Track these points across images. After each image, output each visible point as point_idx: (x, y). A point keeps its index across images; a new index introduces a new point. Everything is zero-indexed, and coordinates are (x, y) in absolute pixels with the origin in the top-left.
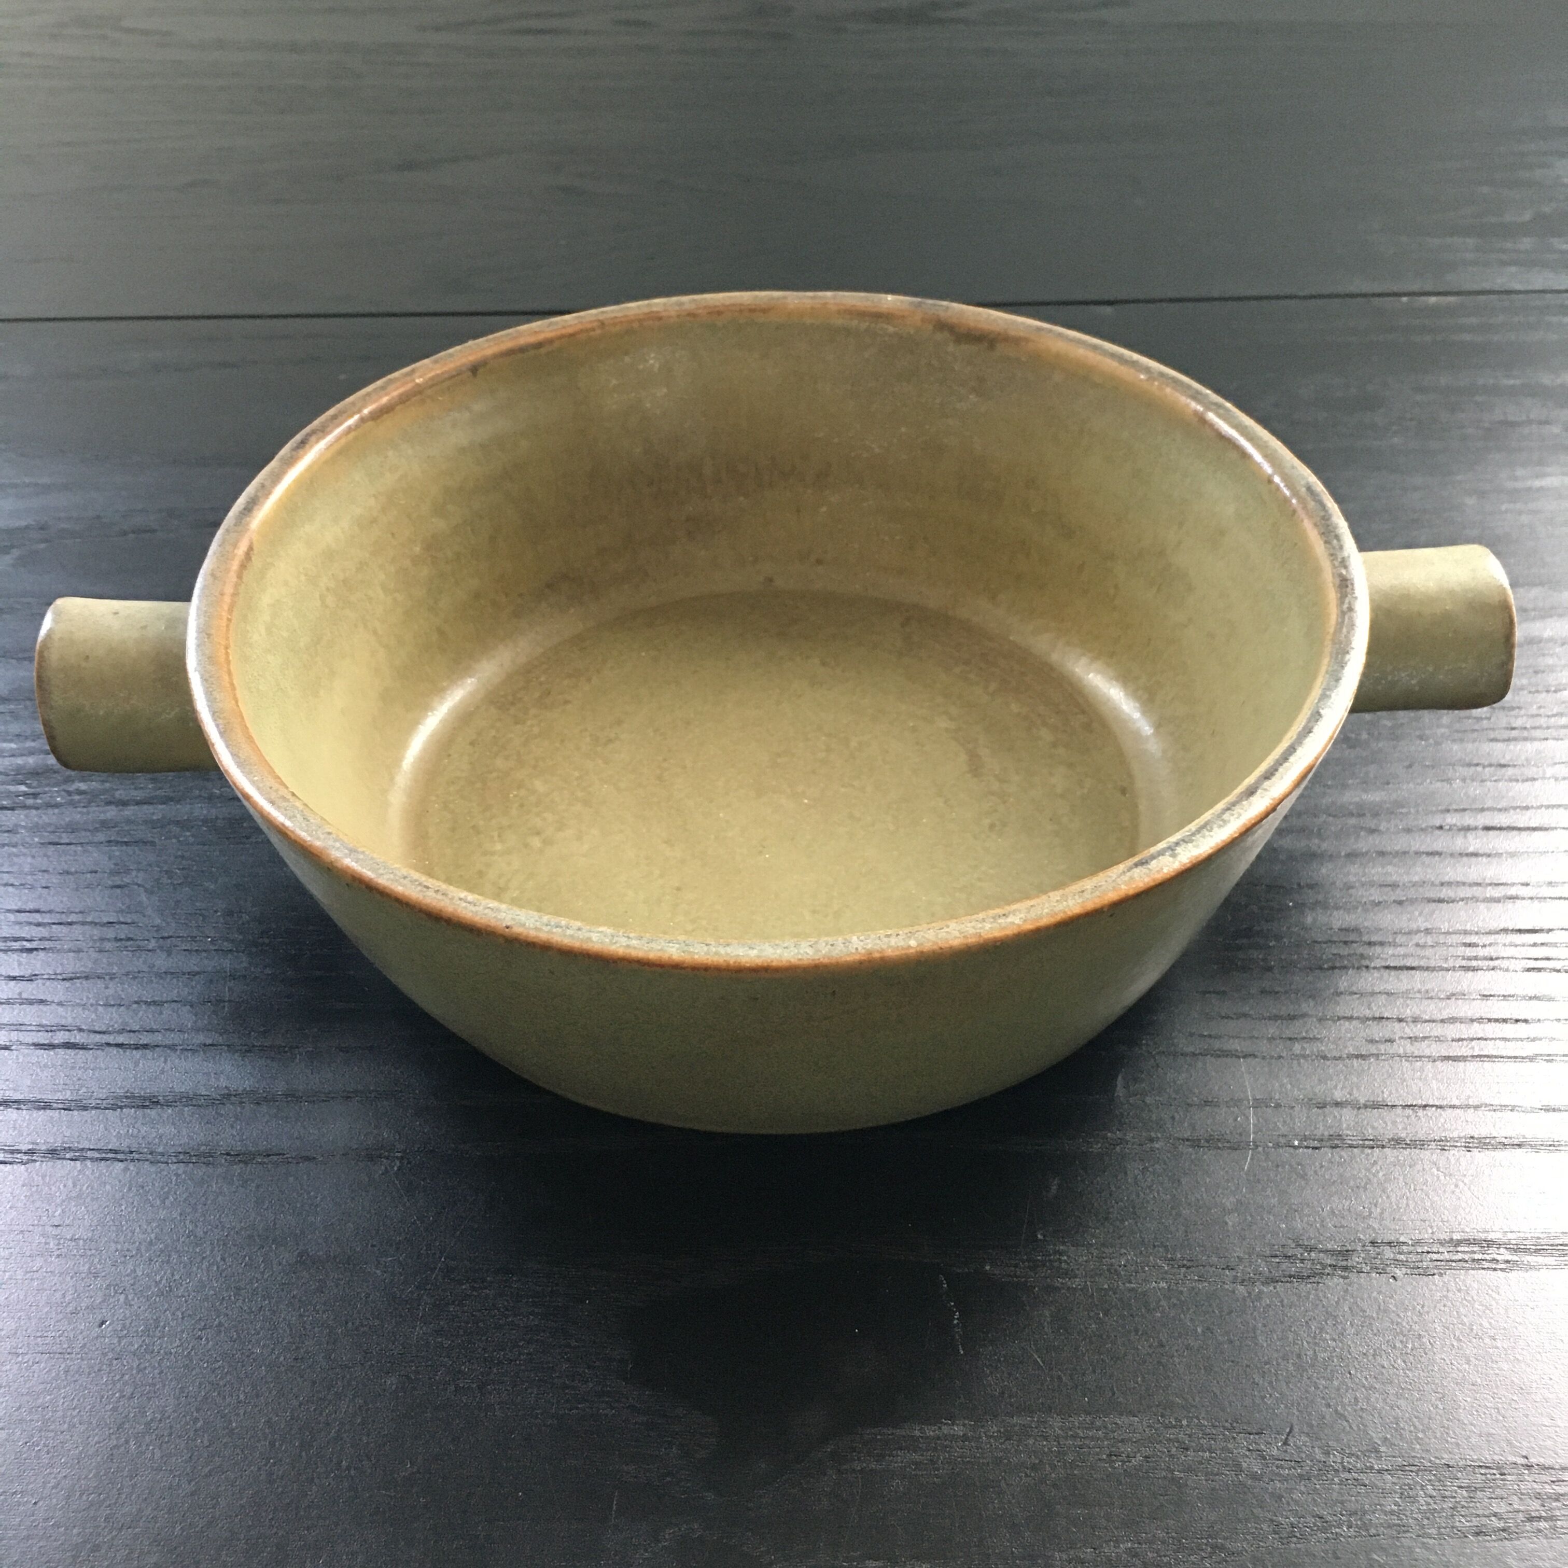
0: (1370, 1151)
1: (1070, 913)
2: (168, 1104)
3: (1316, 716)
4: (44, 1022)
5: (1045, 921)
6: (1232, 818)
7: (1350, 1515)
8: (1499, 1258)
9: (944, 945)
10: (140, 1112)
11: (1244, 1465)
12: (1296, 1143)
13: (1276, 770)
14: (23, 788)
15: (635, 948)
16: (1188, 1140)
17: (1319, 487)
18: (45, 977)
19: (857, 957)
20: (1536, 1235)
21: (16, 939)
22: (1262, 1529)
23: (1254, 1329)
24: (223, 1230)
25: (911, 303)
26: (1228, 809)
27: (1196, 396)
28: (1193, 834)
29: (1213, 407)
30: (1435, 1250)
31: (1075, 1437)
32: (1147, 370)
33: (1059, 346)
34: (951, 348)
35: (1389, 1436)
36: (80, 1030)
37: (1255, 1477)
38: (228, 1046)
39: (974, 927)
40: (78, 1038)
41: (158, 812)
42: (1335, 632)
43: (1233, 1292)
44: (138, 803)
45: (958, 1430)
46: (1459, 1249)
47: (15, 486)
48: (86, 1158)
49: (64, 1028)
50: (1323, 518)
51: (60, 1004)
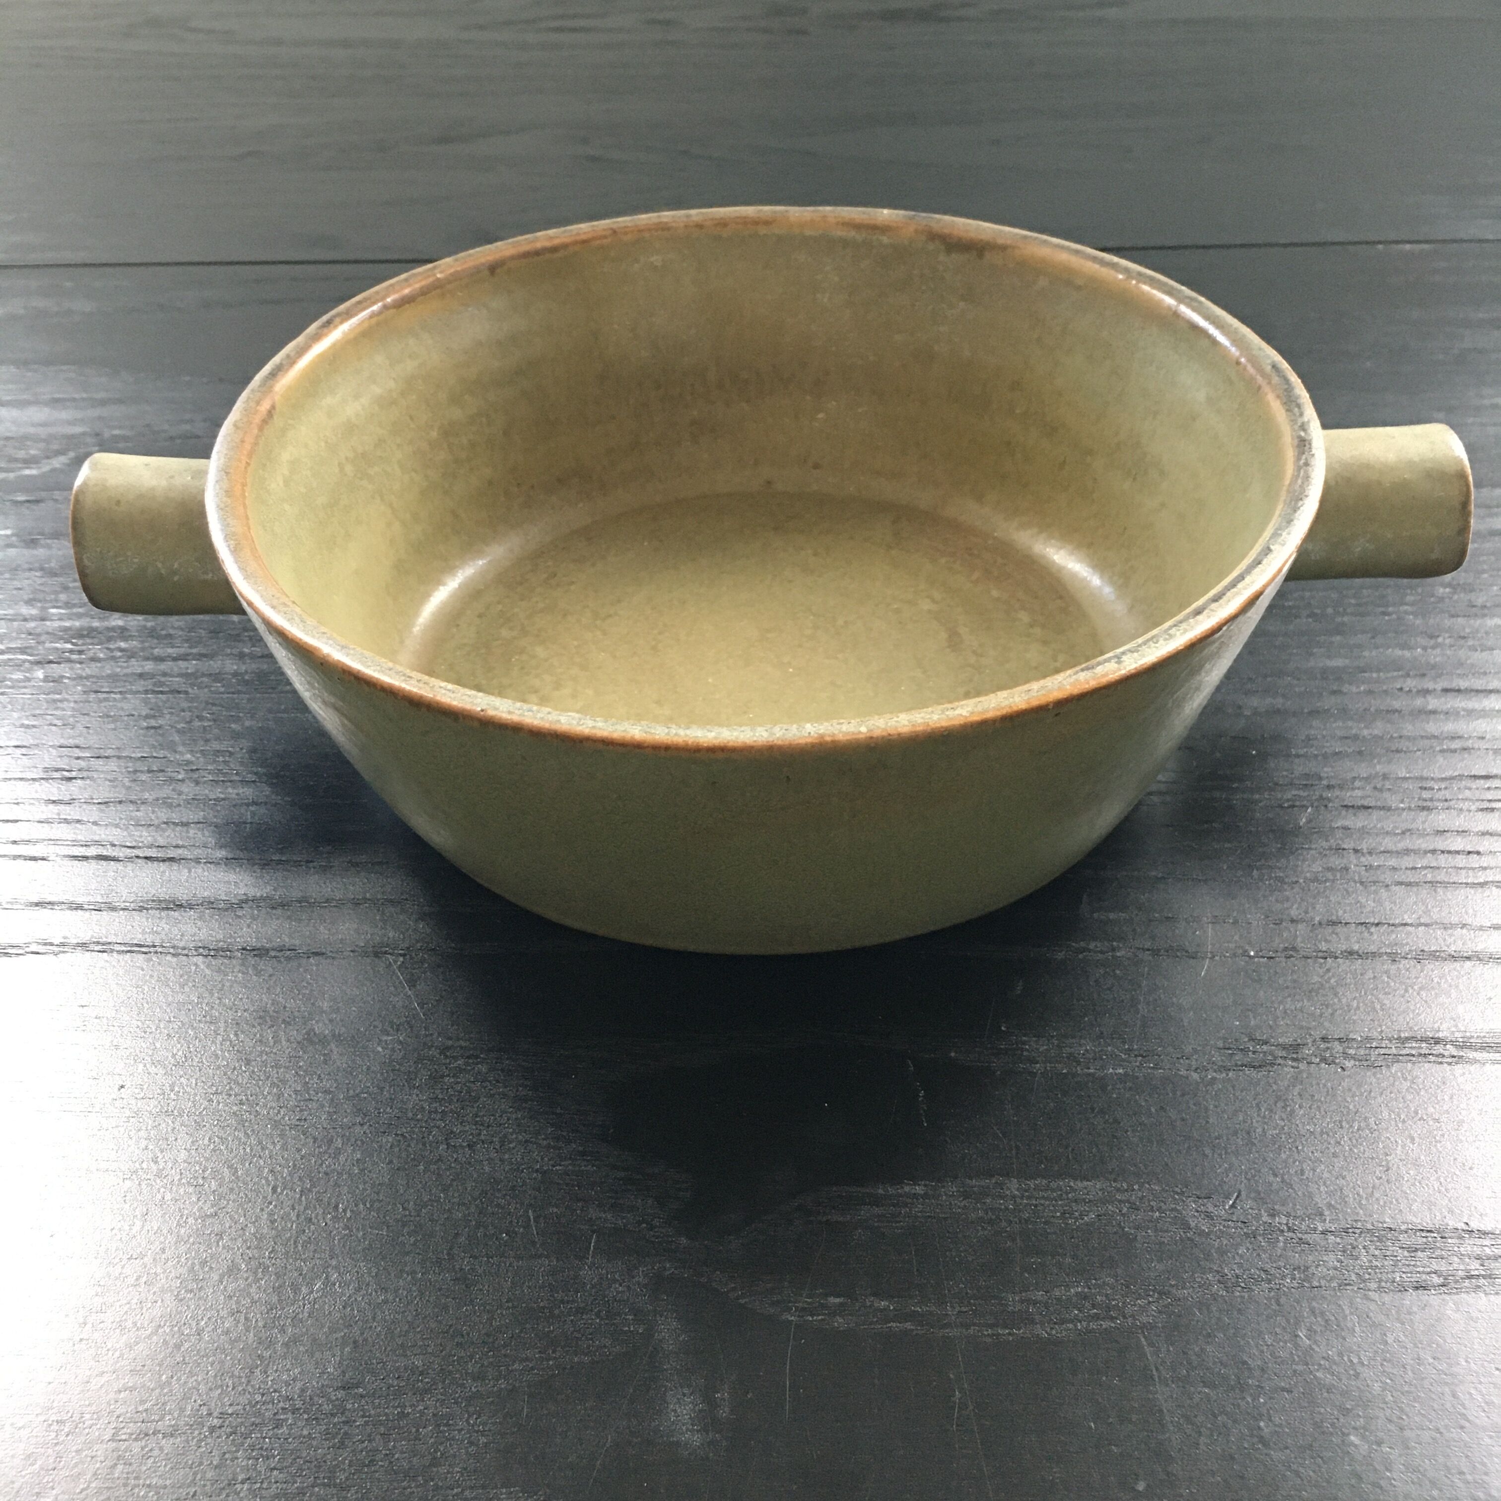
0: (1322, 961)
1: (1015, 709)
2: (191, 907)
3: (1267, 551)
4: (80, 837)
5: (990, 715)
6: (1178, 633)
7: (1294, 1269)
8: (1446, 1053)
9: (892, 732)
10: (164, 914)
11: (1193, 1225)
12: (1252, 953)
13: (1224, 594)
14: (69, 646)
15: (600, 729)
16: (1148, 950)
17: (1285, 365)
18: (83, 801)
19: (809, 740)
20: (1482, 1035)
21: (57, 770)
22: (1207, 1279)
23: (1207, 1109)
24: (236, 1012)
25: (904, 216)
26: (1175, 626)
27: (1170, 292)
28: (1140, 646)
29: (1187, 300)
30: (1384, 1046)
31: (1029, 1198)
32: (1126, 270)
33: (1044, 252)
34: (942, 257)
35: (1333, 1203)
36: (114, 845)
37: (1201, 1233)
38: (248, 860)
39: (922, 718)
40: (109, 852)
41: (191, 666)
42: (1290, 485)
43: (1187, 1078)
44: (175, 659)
45: (919, 1190)
46: (1406, 1045)
47: (74, 400)
48: (112, 951)
49: (98, 843)
50: (1286, 390)
51: (95, 823)
